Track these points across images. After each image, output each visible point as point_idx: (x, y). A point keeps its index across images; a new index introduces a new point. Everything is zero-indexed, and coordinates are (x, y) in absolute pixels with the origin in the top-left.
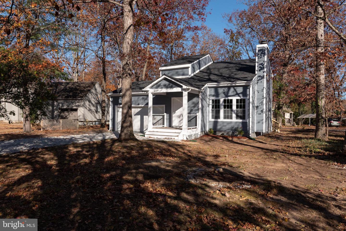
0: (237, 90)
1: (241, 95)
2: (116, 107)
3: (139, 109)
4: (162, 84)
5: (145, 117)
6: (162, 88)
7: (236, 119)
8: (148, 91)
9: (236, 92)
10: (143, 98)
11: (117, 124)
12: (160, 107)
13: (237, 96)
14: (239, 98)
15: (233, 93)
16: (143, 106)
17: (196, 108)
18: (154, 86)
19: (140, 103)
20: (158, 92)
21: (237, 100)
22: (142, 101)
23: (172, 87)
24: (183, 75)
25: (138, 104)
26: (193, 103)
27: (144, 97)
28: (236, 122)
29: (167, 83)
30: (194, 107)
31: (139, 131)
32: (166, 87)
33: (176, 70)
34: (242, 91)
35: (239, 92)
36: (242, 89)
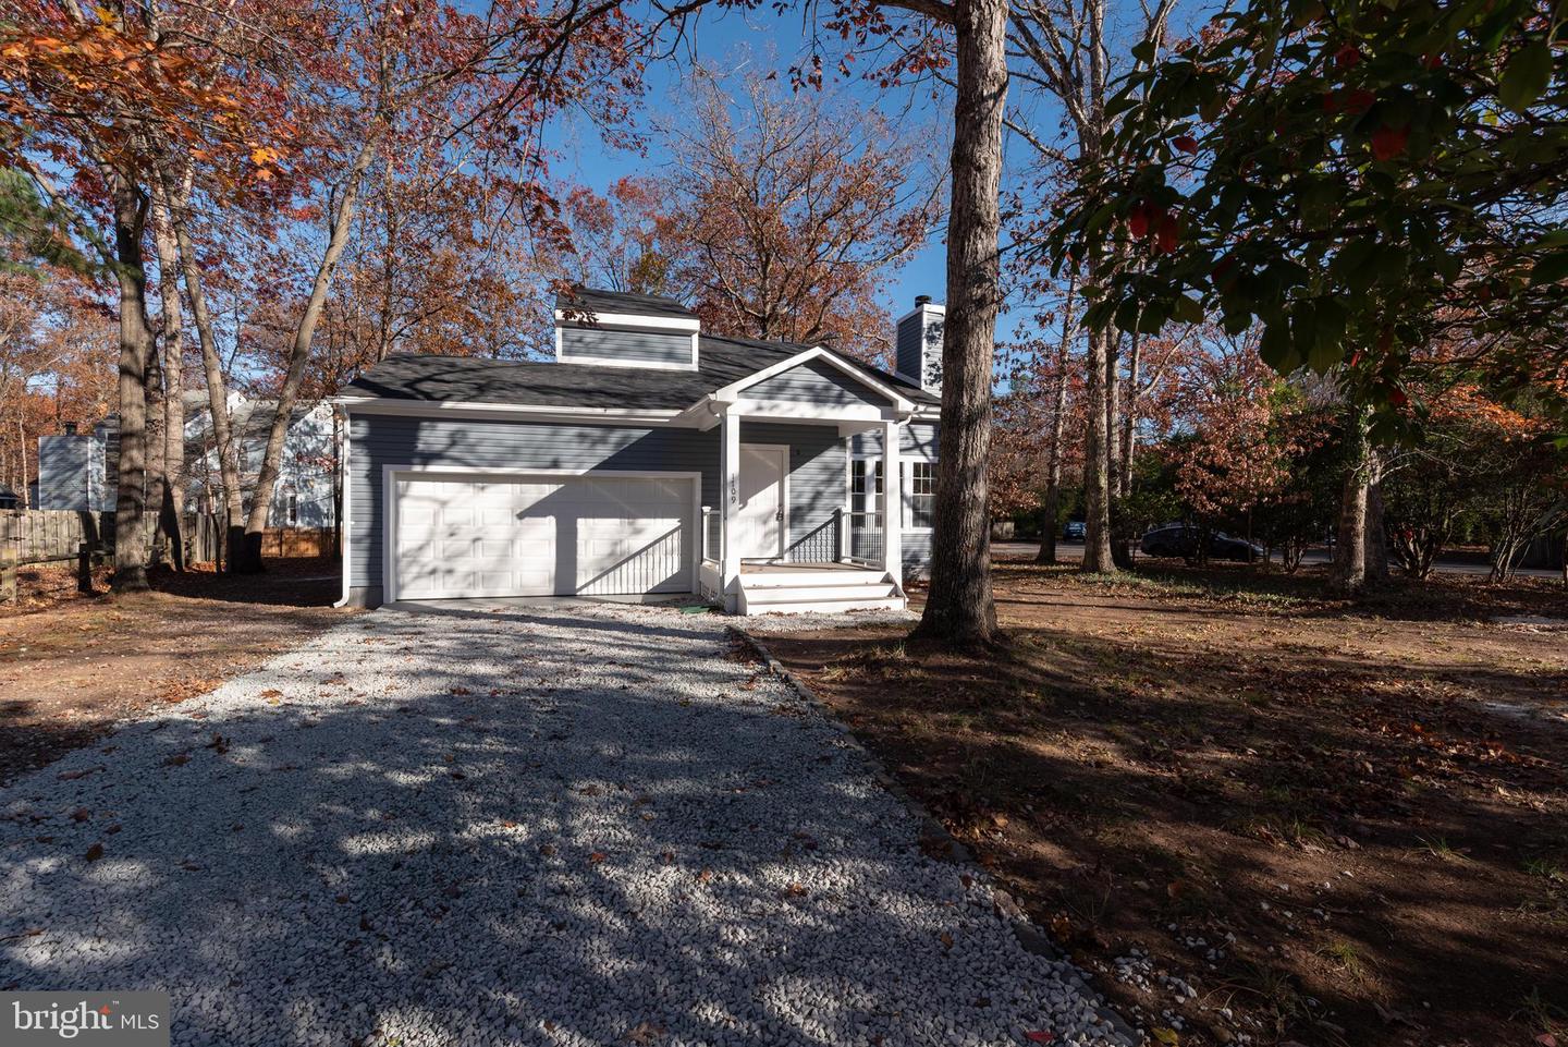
0: (916, 432)
1: (928, 450)
2: (389, 471)
3: (549, 489)
4: (794, 384)
5: (582, 524)
6: (794, 399)
7: (914, 525)
9: (915, 439)
10: (582, 436)
11: (397, 561)
12: (666, 481)
13: (917, 452)
14: (922, 460)
15: (905, 442)
16: (581, 472)
18: (757, 388)
19: (562, 458)
20: (776, 414)
21: (917, 466)
22: (575, 448)
23: (840, 401)
25: (555, 464)
27: (587, 430)
28: (916, 535)
29: (820, 380)
31: (550, 590)
33: (638, 336)
34: (930, 438)
35: (921, 442)
36: (931, 433)
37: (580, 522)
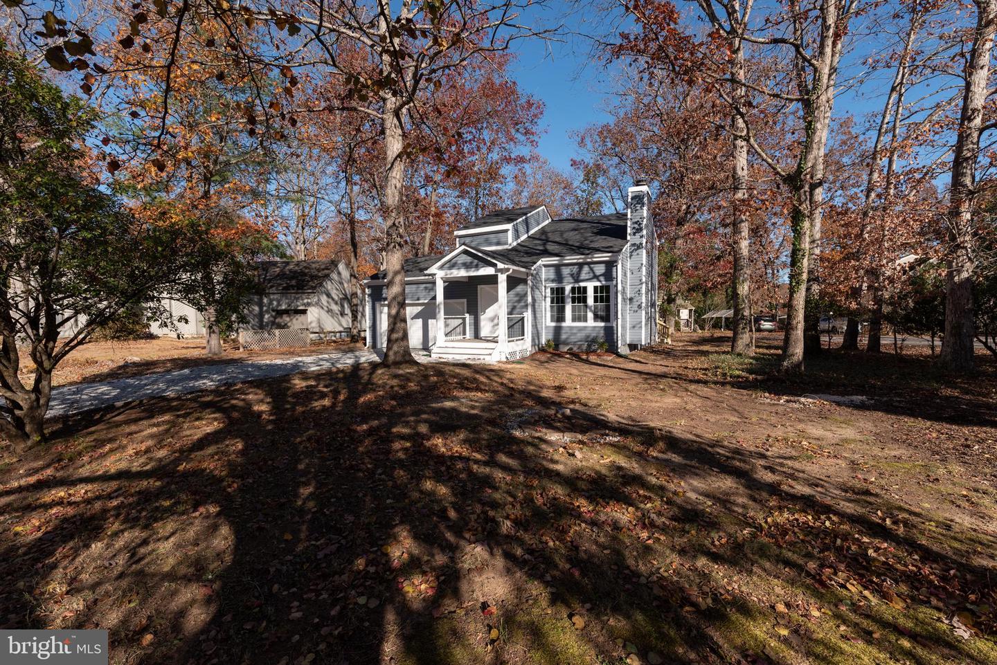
0: (595, 269)
1: (602, 278)
2: (378, 305)
3: (420, 308)
4: (459, 262)
6: (459, 269)
7: (595, 321)
8: (435, 275)
9: (594, 273)
10: (426, 288)
11: (381, 335)
12: (458, 303)
13: (595, 280)
14: (598, 284)
15: (588, 275)
16: (426, 301)
17: (522, 304)
19: (421, 296)
20: (452, 276)
21: (596, 288)
22: (424, 293)
23: (477, 267)
24: (498, 244)
25: (418, 299)
26: (517, 295)
27: (428, 285)
28: (595, 327)
29: (469, 259)
30: (519, 301)
31: (421, 347)
32: (467, 266)
34: (603, 271)
35: (598, 274)
36: (604, 268)
37: (430, 321)
